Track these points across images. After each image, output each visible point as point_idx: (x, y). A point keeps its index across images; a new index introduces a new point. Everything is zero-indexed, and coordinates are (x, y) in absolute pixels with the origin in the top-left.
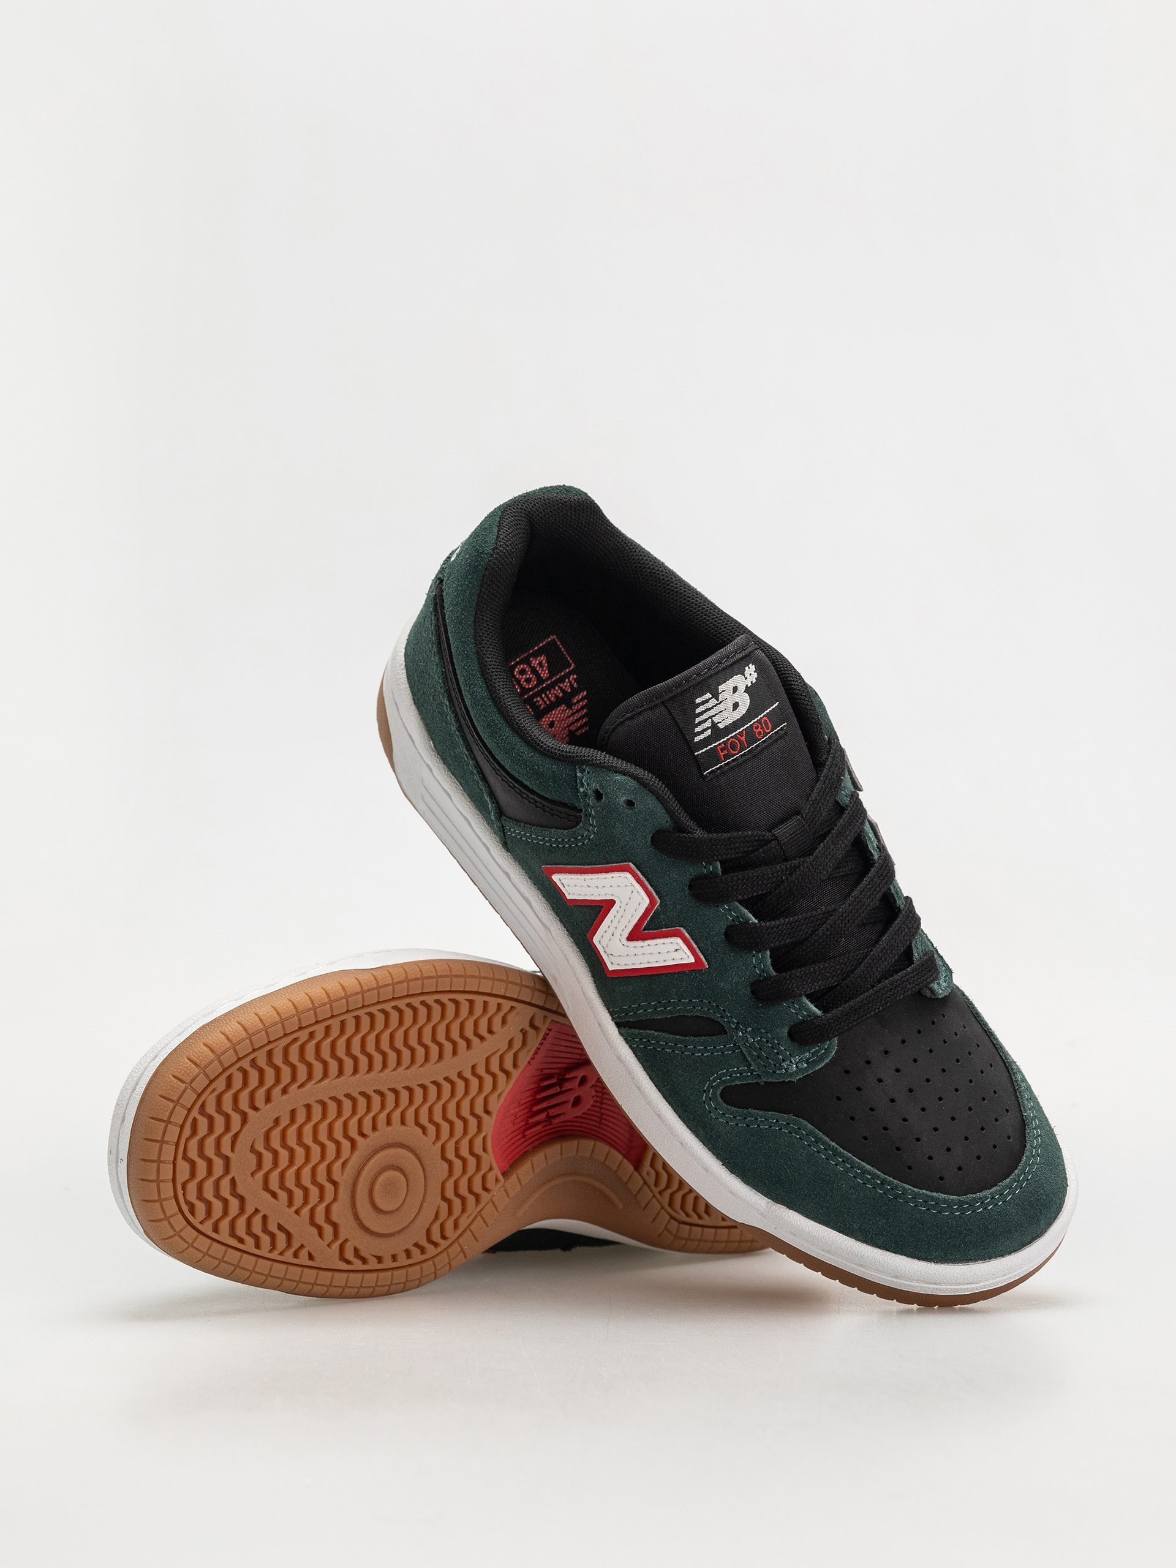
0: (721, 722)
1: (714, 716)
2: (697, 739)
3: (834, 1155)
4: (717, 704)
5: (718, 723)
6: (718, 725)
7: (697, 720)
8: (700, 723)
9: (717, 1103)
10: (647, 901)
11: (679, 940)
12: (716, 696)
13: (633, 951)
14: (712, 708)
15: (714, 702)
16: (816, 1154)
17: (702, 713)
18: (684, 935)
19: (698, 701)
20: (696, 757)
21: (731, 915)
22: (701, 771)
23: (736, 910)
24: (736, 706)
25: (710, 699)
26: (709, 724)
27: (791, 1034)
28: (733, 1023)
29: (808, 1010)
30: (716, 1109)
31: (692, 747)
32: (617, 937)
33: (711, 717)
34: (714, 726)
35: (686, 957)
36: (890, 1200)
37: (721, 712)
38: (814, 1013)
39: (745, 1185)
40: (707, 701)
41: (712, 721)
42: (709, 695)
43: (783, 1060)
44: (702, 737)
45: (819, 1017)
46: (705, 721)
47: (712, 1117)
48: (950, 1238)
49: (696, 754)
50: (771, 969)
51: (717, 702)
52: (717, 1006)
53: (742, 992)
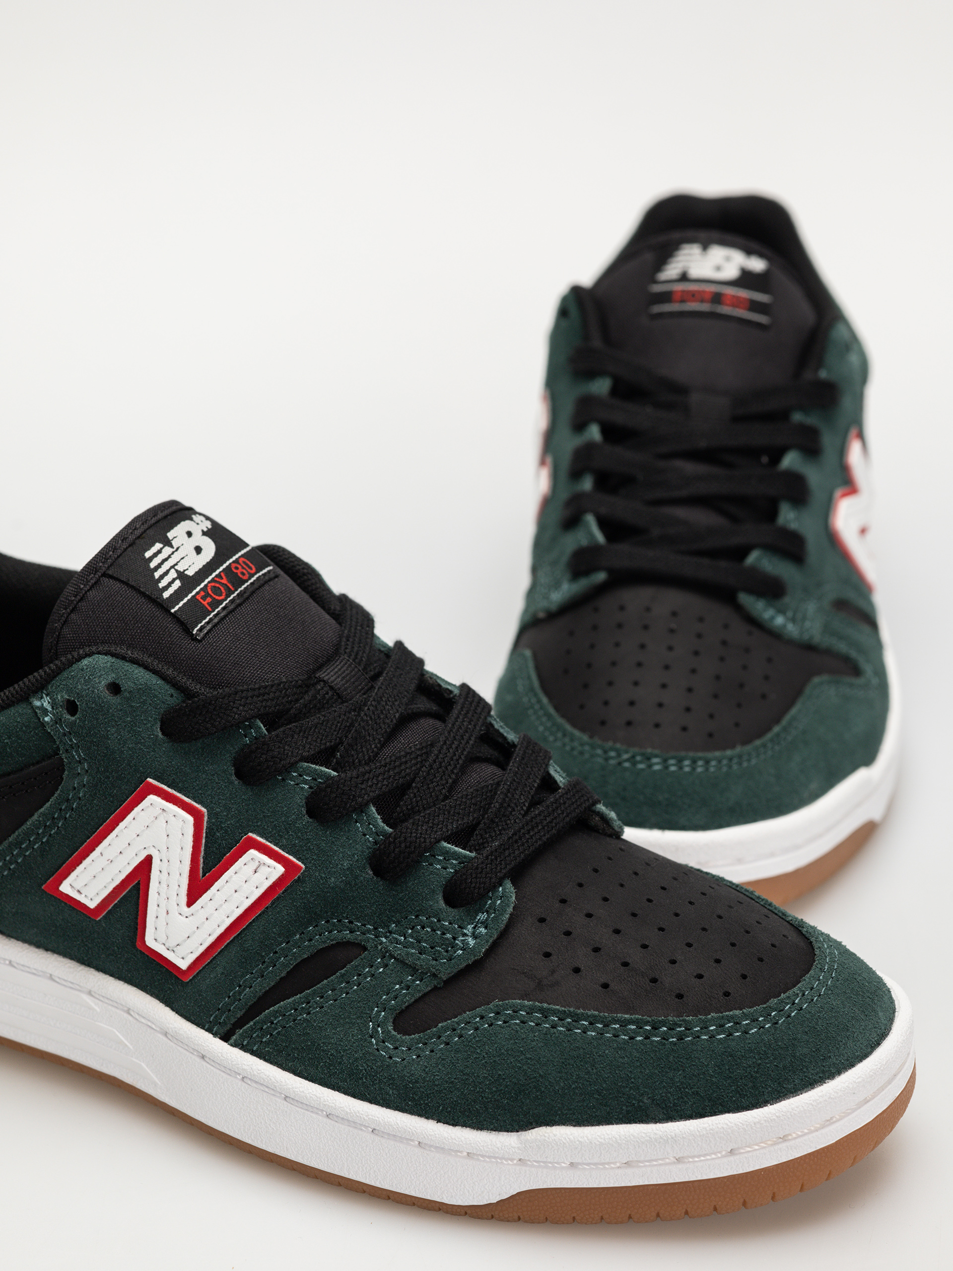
0: (187, 569)
1: (176, 564)
2: (166, 595)
3: (576, 1021)
4: (173, 553)
5: (185, 571)
6: (186, 572)
7: (157, 575)
8: (162, 577)
9: (393, 1040)
10: (190, 819)
11: (253, 853)
12: (168, 543)
13: (202, 914)
14: (169, 557)
15: (167, 551)
16: (552, 1030)
17: (159, 566)
18: (256, 840)
19: (148, 554)
20: (173, 615)
21: (305, 782)
22: (188, 631)
23: (309, 772)
24: (198, 550)
25: (161, 549)
26: (173, 574)
27: (449, 902)
28: (369, 931)
29: (456, 856)
30: (396, 1048)
31: (164, 606)
32: (174, 910)
33: (173, 567)
34: (181, 575)
35: (273, 869)
36: (674, 1044)
37: (183, 558)
38: (465, 856)
39: (479, 1132)
40: (159, 552)
41: (177, 571)
42: (158, 546)
43: (454, 938)
44: (171, 591)
45: (473, 859)
46: (166, 573)
47: (396, 1063)
48: (775, 1059)
49: (173, 611)
50: (386, 828)
51: (171, 550)
52: (339, 921)
53: (362, 878)
